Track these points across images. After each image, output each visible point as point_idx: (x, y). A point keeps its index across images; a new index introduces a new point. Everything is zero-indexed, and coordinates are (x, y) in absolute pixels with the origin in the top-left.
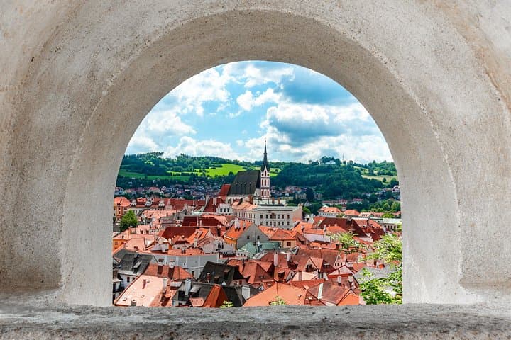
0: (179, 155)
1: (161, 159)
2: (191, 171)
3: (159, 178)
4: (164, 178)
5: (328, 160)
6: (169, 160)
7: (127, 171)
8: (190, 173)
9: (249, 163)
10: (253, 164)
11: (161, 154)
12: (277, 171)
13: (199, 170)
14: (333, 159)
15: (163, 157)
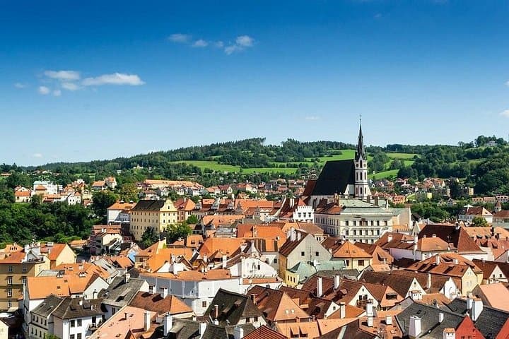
0: (286, 140)
1: (262, 147)
2: (299, 161)
3: (259, 171)
4: (264, 170)
5: (488, 140)
6: (271, 148)
7: (219, 163)
8: (298, 163)
9: (378, 148)
10: (384, 150)
11: (263, 140)
12: (415, 157)
13: (309, 159)
14: (494, 139)
15: (266, 144)
